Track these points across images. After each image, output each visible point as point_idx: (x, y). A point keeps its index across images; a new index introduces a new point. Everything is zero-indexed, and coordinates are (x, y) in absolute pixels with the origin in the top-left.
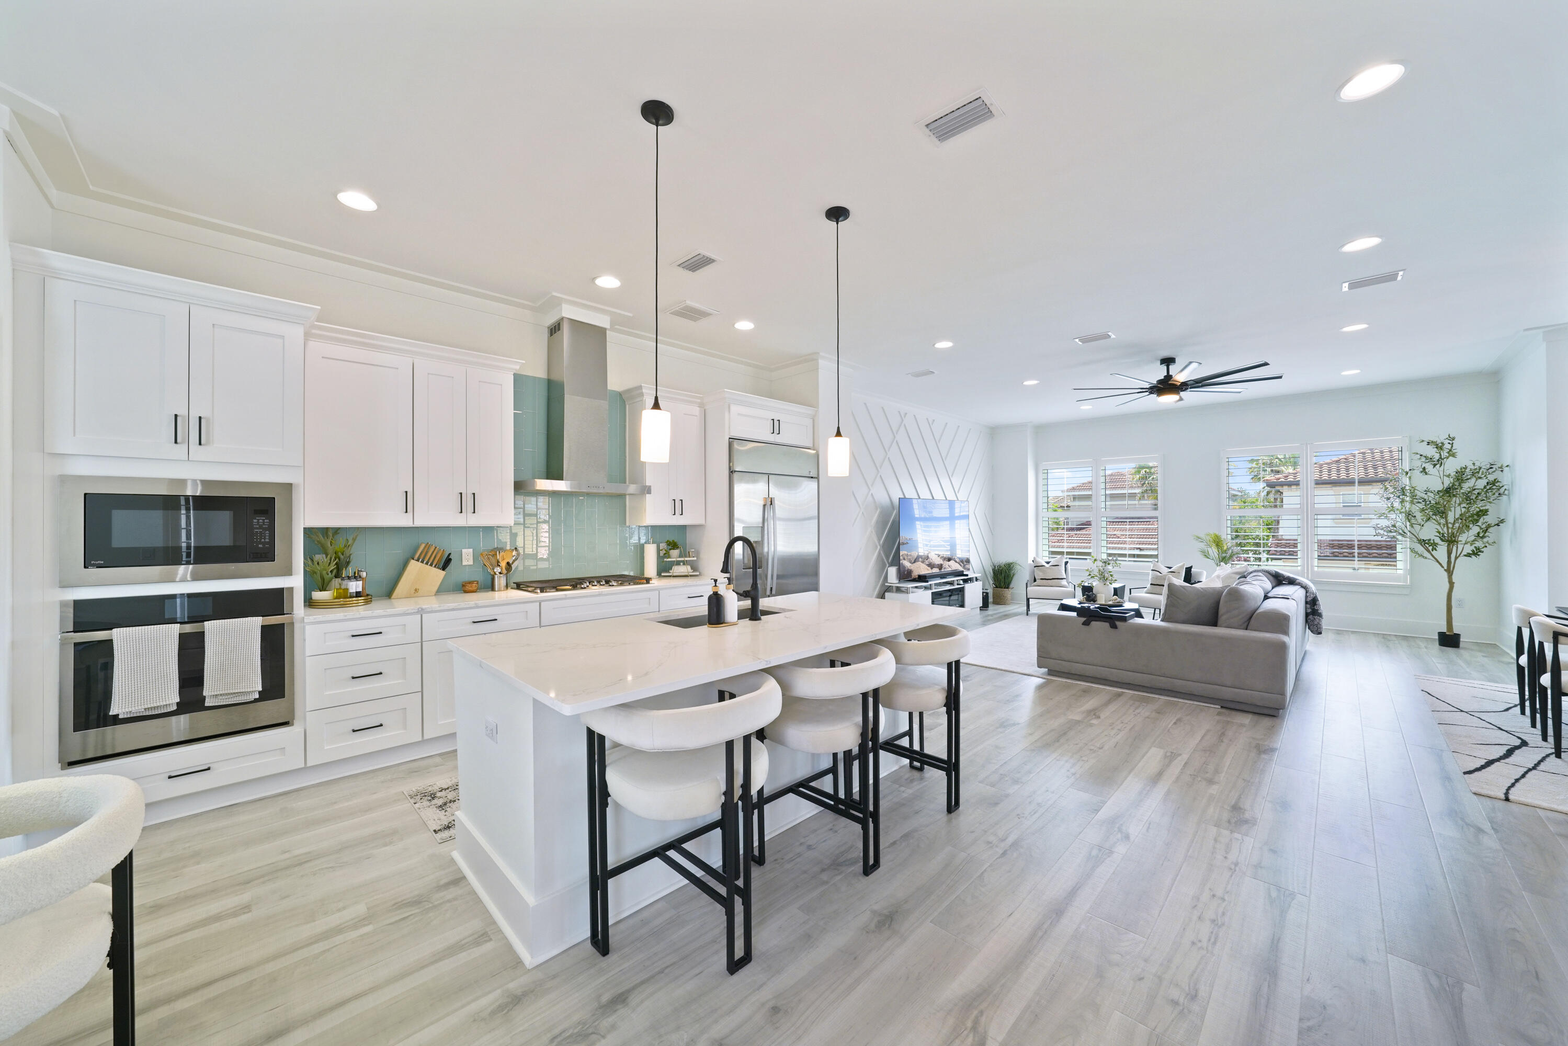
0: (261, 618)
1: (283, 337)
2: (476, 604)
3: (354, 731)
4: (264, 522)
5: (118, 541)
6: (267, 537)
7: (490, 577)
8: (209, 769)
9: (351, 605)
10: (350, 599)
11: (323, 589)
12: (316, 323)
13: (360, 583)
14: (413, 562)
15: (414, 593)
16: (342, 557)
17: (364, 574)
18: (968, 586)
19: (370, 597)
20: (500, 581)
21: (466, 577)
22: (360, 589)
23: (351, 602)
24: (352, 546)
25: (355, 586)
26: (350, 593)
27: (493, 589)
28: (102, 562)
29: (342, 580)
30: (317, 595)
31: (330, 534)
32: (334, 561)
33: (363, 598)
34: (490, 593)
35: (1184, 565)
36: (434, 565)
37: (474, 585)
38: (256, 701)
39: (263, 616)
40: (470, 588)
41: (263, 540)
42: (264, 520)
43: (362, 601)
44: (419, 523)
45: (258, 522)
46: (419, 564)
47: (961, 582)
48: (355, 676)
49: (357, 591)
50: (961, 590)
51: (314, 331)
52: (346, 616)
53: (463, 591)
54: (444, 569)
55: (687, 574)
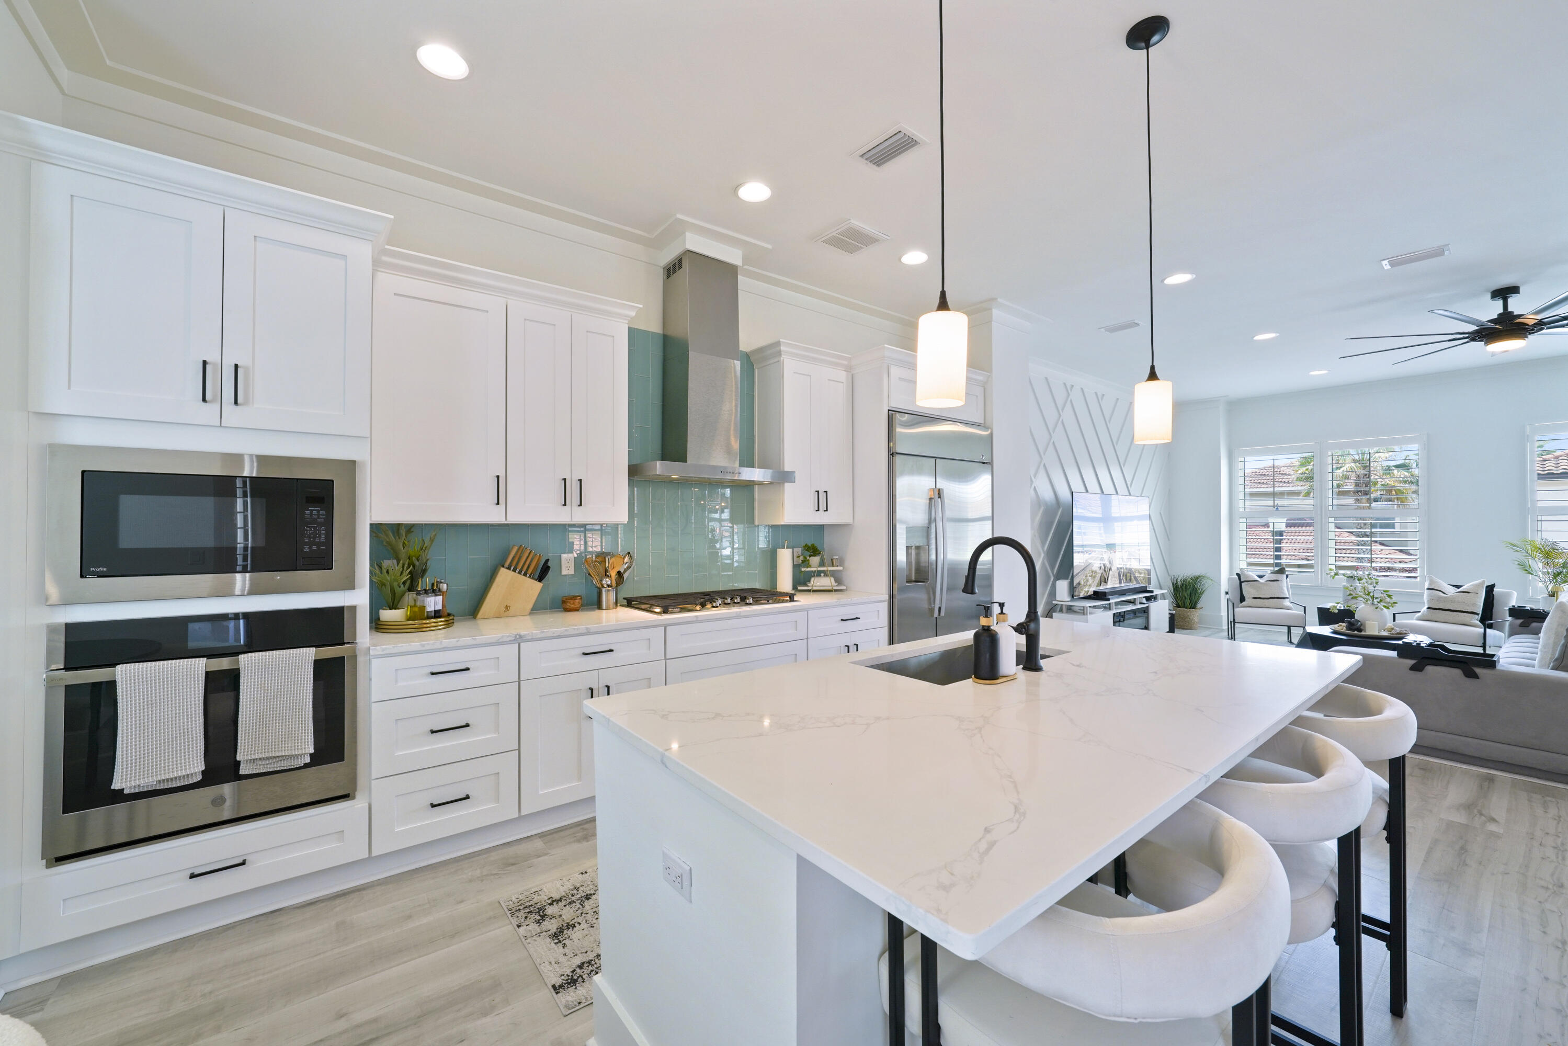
0: (314, 649)
1: (344, 257)
2: (587, 629)
3: (433, 806)
4: (318, 515)
5: (129, 538)
6: (323, 536)
7: (596, 590)
8: (243, 863)
9: (428, 629)
10: (428, 621)
11: (393, 606)
12: (387, 247)
13: (440, 598)
14: (503, 571)
15: (505, 611)
16: (417, 563)
17: (444, 587)
18: (1153, 606)
19: (451, 617)
20: (608, 597)
21: (567, 591)
22: (439, 607)
23: (428, 625)
24: (429, 548)
25: (433, 603)
26: (428, 612)
27: (599, 607)
28: (105, 569)
29: (417, 594)
30: (387, 615)
31: (403, 532)
32: (407, 569)
33: (443, 619)
34: (596, 613)
35: (1484, 582)
36: (528, 575)
37: (577, 601)
38: (306, 766)
39: (317, 646)
40: (573, 606)
41: (317, 540)
42: (318, 511)
43: (443, 623)
44: (513, 518)
45: (311, 514)
46: (511, 573)
47: (1144, 601)
48: (435, 729)
50: (1146, 611)
51: (385, 259)
52: (423, 646)
53: (563, 608)
54: (540, 579)
55: (830, 588)
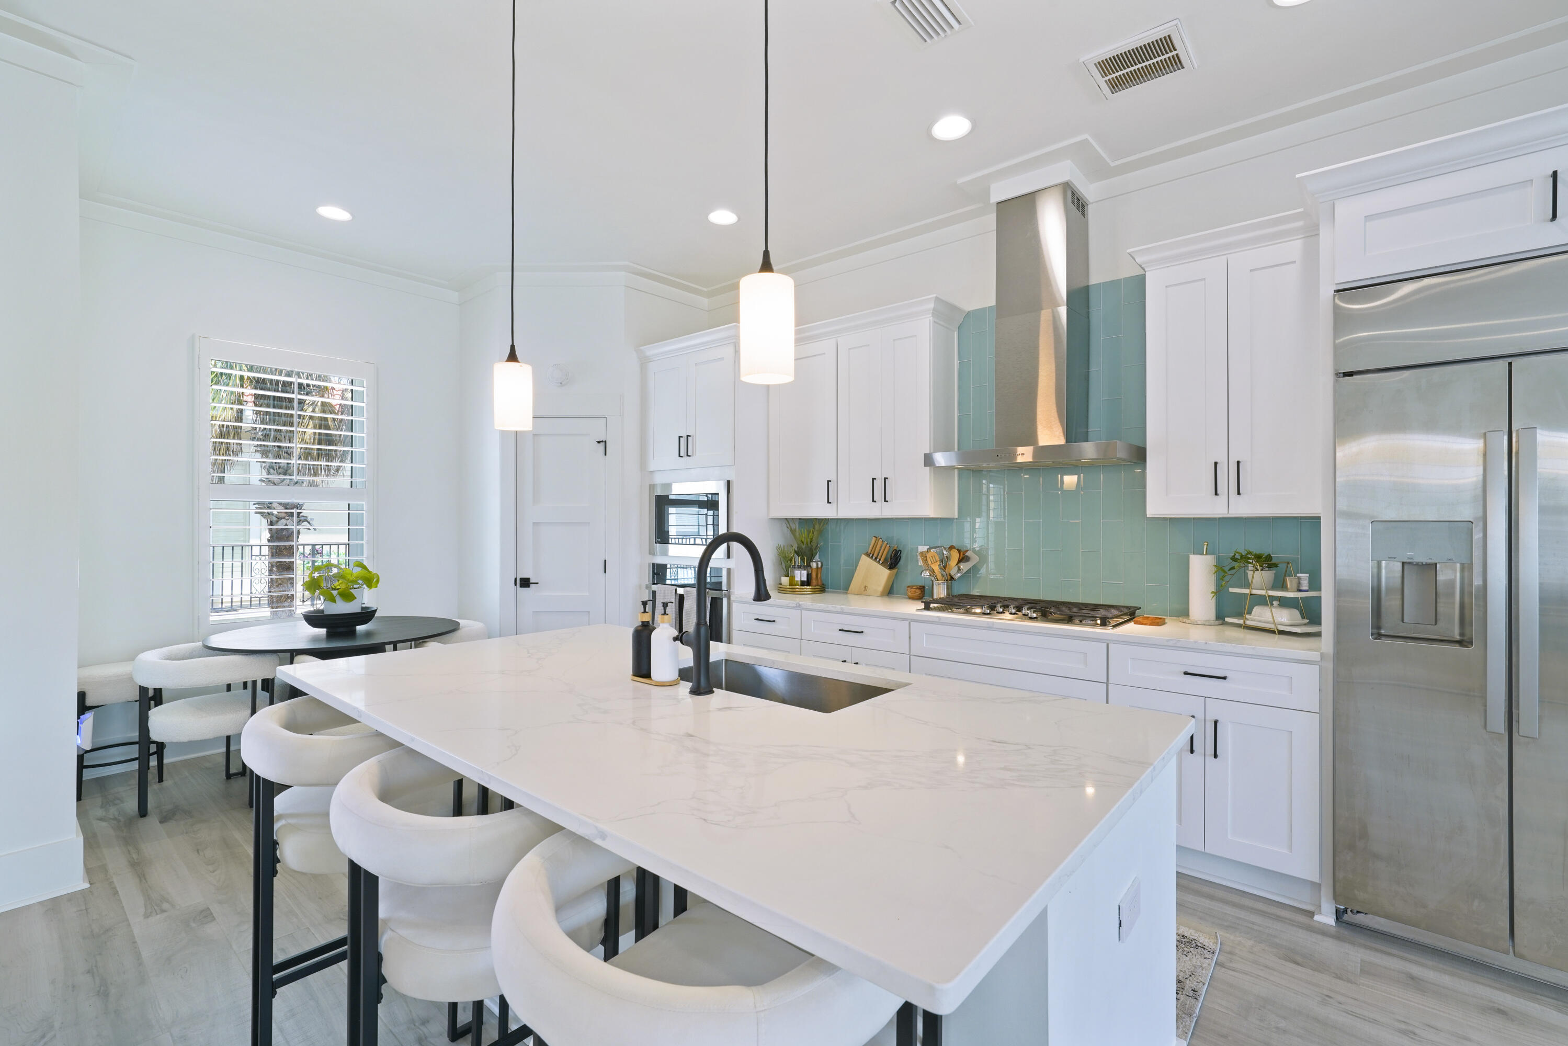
49: (802, 580)
